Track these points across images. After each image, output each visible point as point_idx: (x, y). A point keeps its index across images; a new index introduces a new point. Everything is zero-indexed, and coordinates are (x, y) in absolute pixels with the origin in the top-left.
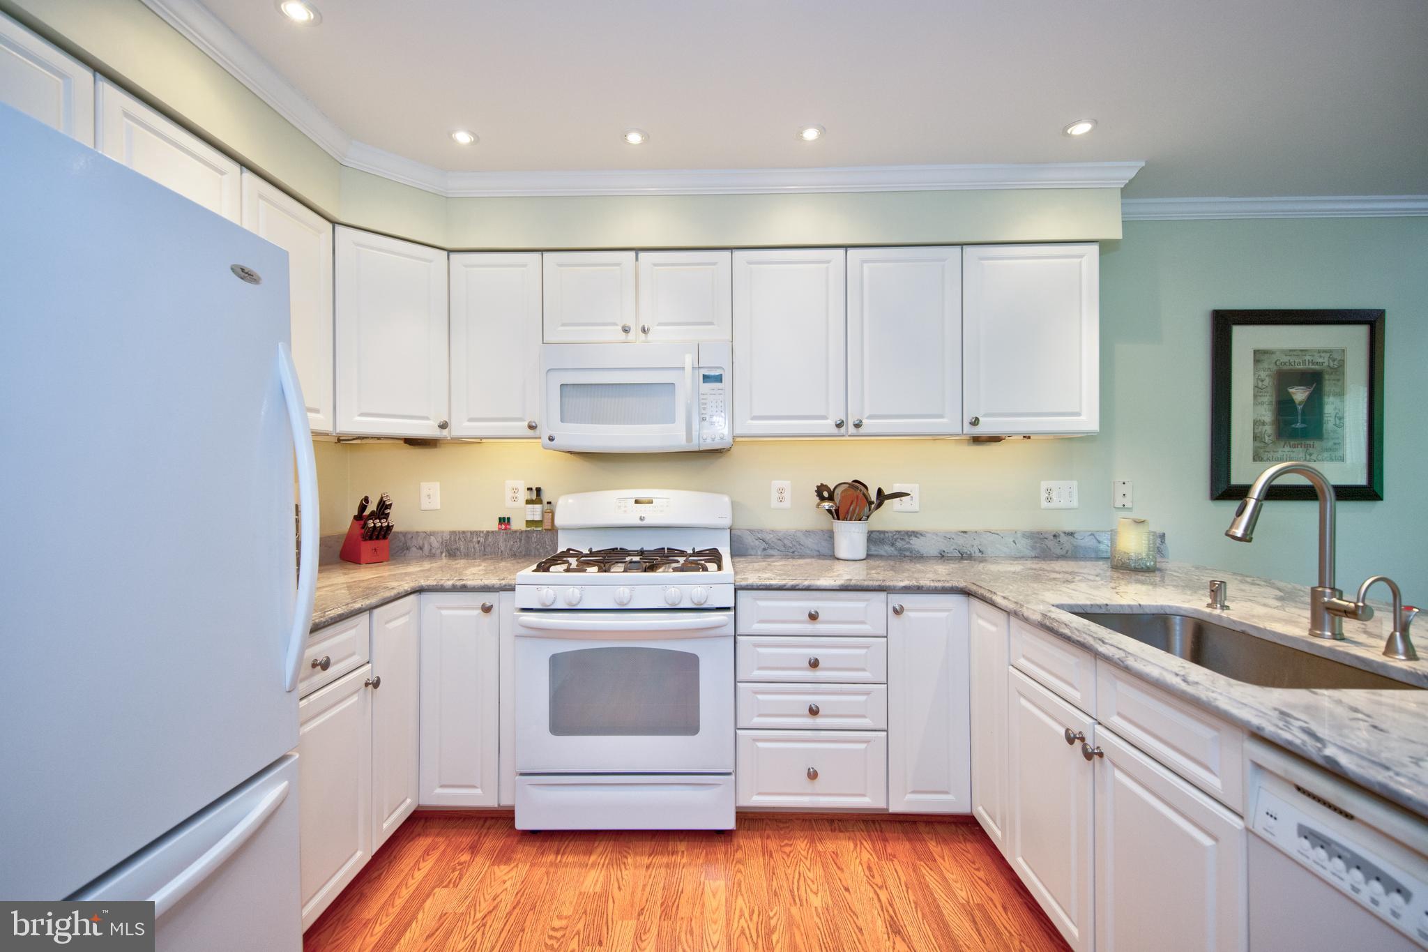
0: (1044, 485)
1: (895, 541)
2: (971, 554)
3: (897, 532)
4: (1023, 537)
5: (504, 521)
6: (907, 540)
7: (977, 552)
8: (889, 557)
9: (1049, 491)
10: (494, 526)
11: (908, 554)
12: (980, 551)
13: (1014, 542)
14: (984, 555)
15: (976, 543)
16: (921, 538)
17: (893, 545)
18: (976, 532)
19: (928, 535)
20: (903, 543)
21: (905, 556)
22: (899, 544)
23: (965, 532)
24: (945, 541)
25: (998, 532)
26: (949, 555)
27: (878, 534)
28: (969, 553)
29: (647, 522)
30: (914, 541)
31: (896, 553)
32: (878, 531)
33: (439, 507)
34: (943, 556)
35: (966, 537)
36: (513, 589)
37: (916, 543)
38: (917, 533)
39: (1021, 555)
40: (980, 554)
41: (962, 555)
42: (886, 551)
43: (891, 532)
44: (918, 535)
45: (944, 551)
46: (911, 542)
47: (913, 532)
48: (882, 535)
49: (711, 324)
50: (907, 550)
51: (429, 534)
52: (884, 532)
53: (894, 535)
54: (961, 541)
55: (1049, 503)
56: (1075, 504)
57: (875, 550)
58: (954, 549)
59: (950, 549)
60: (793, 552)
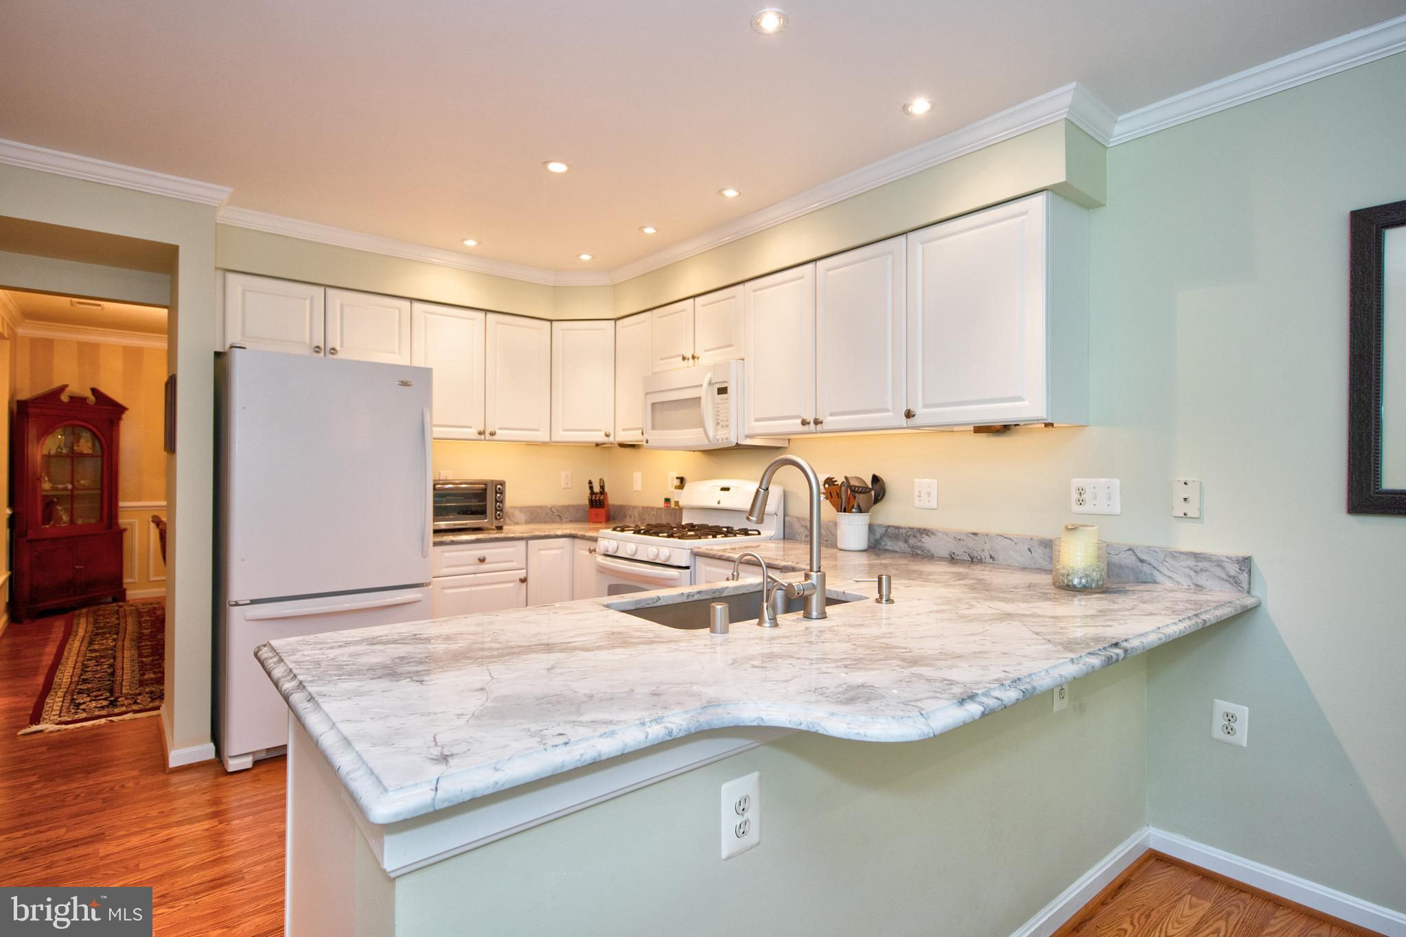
0: (1077, 482)
1: (909, 537)
2: (981, 559)
3: (910, 528)
4: (1040, 545)
5: (667, 500)
6: (919, 538)
7: (988, 557)
8: (903, 554)
9: (1081, 492)
10: (661, 504)
11: (919, 552)
12: (991, 557)
13: (1030, 550)
14: (995, 562)
15: (987, 547)
16: (933, 537)
17: (906, 541)
18: (987, 535)
19: (939, 534)
20: (916, 540)
21: (917, 555)
22: (912, 541)
23: (975, 534)
24: (955, 542)
25: (1011, 537)
26: (959, 558)
27: (893, 529)
28: (979, 557)
29: (722, 505)
30: (926, 540)
31: (909, 550)
32: (894, 527)
33: (640, 489)
34: (953, 558)
35: (976, 540)
36: (596, 541)
37: (928, 542)
38: (929, 531)
39: (1038, 566)
40: (991, 560)
41: (972, 559)
42: (900, 548)
43: (905, 528)
44: (929, 534)
45: (954, 553)
46: (923, 540)
47: (925, 530)
48: (897, 531)
49: (731, 346)
50: (920, 548)
51: (635, 507)
52: (898, 528)
53: (907, 532)
54: (971, 543)
55: (1081, 506)
56: (1117, 509)
57: (891, 546)
58: (964, 552)
59: (960, 552)
60: (827, 541)
